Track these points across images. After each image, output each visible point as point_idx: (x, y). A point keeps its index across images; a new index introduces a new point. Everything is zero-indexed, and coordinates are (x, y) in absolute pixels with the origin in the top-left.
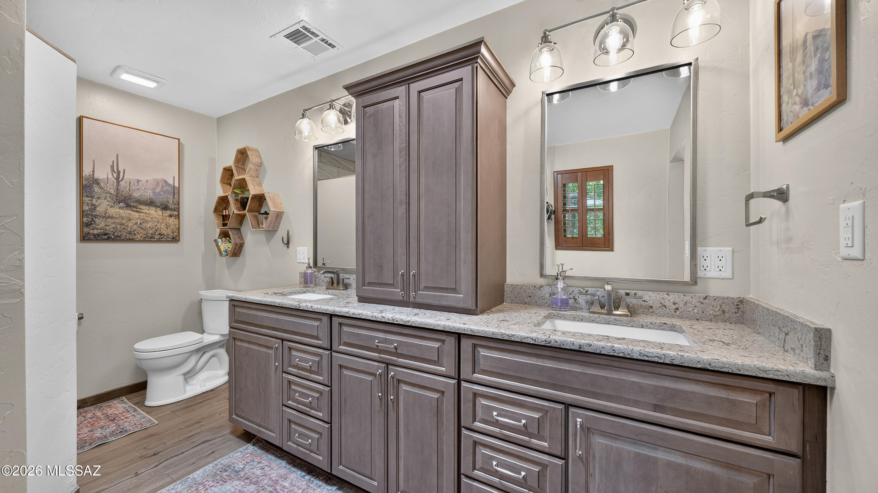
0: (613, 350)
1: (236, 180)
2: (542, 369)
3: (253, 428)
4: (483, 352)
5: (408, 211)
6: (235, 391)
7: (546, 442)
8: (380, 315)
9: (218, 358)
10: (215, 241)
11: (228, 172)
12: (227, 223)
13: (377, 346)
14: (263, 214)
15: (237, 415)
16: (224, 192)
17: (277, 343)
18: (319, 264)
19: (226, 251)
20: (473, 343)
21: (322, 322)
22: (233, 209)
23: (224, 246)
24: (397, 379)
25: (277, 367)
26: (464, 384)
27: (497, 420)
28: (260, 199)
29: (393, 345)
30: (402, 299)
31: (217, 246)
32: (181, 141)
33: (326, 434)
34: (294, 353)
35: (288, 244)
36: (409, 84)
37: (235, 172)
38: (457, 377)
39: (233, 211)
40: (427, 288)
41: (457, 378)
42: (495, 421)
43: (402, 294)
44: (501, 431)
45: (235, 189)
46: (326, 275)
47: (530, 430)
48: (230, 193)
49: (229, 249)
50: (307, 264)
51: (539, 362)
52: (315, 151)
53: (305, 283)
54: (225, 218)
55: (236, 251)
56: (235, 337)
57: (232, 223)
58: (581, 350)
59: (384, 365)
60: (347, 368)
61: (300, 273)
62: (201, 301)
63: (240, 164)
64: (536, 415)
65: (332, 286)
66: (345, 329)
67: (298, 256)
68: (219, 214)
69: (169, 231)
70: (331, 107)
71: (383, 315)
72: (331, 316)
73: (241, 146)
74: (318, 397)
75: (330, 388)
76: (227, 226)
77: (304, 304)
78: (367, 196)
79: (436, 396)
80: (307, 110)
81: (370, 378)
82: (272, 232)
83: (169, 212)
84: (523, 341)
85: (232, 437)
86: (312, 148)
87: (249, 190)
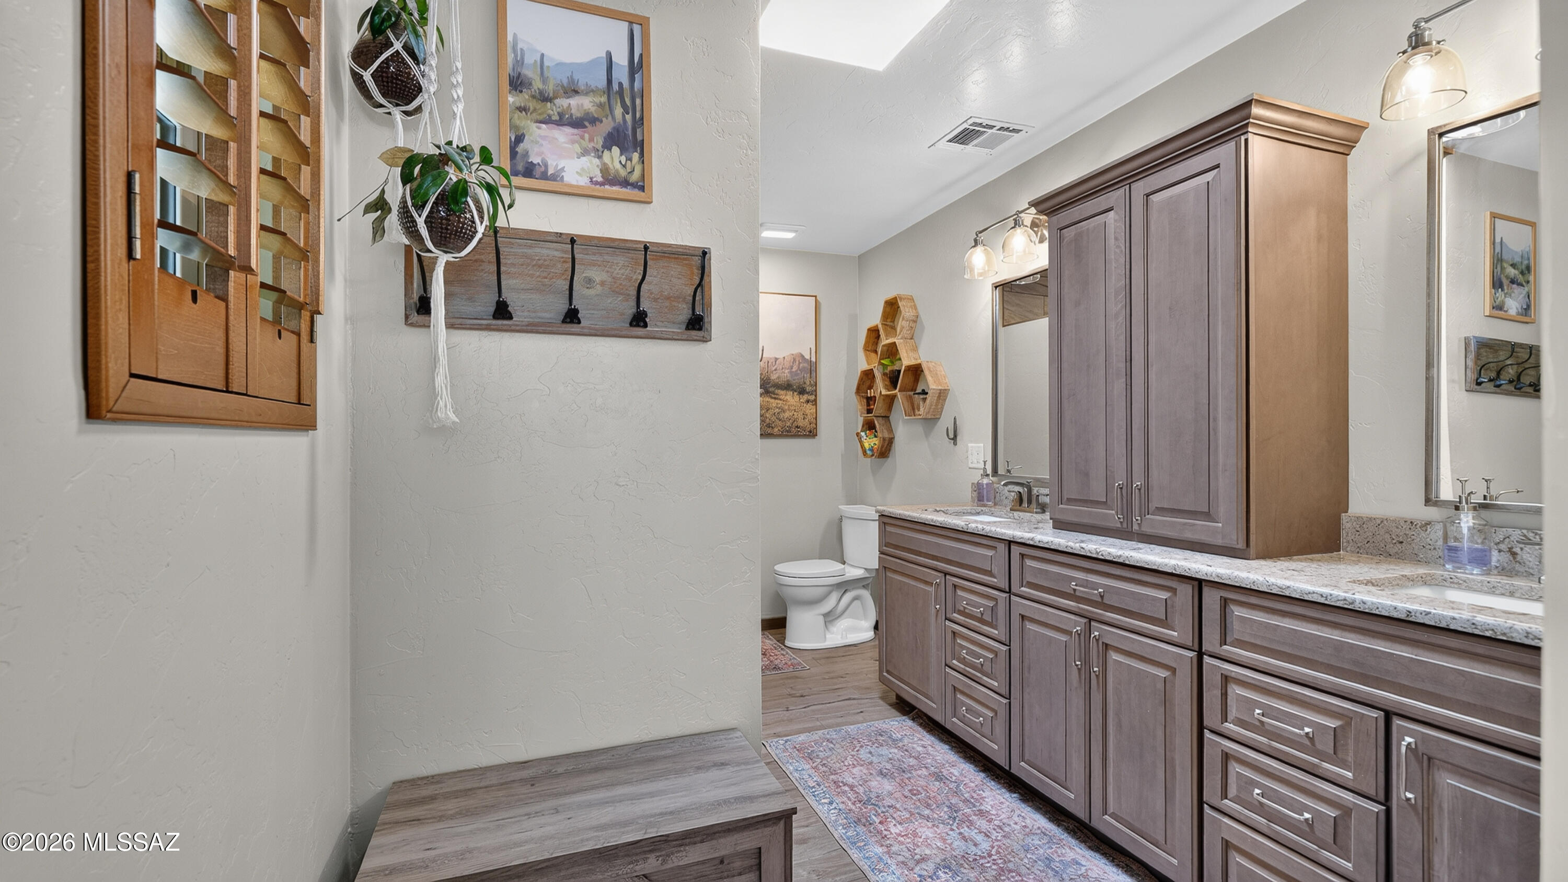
0: (1473, 624)
1: (884, 346)
2: (1339, 647)
3: (909, 694)
4: (1238, 611)
5: (1129, 387)
6: (886, 639)
7: (1351, 772)
8: (1077, 545)
9: (862, 604)
10: (858, 434)
11: (874, 334)
12: (873, 409)
13: (1075, 590)
14: (919, 394)
15: (888, 672)
16: (868, 364)
17: (938, 578)
18: (1001, 471)
19: (872, 449)
20: (1221, 597)
21: (996, 551)
22: (880, 388)
23: (870, 442)
24: (1103, 643)
25: (938, 611)
26: (1207, 659)
27: (1262, 722)
28: (916, 371)
29: (1098, 590)
30: (1119, 525)
31: (861, 442)
32: (818, 298)
33: (1002, 713)
34: (959, 593)
35: (954, 439)
36: (1130, 184)
37: (882, 332)
38: (1196, 647)
39: (881, 392)
40: (1161, 510)
41: (1197, 650)
42: (1258, 723)
43: (1119, 518)
44: (1270, 743)
45: (883, 359)
46: (1010, 487)
47: (1319, 746)
48: (877, 365)
49: (876, 446)
50: (982, 471)
51: (1335, 635)
52: (994, 292)
53: (979, 500)
54: (870, 400)
55: (883, 449)
56: (886, 566)
57: (878, 408)
58: (1410, 619)
59: (1084, 620)
60: (1033, 620)
61: (972, 483)
62: (841, 520)
63: (889, 320)
64: (1332, 724)
65: (1020, 505)
66: (1029, 562)
67: (970, 457)
68: (862, 396)
69: (806, 423)
70: (1017, 223)
71: (1083, 545)
72: (1010, 543)
73: (890, 295)
74: (992, 658)
75: (1008, 648)
76: (872, 413)
77: (973, 525)
78: (1065, 365)
79: (1163, 673)
80: (981, 232)
81: (1064, 638)
82: (931, 421)
83: (805, 397)
84: (1306, 598)
85: (881, 702)
86: (989, 288)
87: (900, 359)
